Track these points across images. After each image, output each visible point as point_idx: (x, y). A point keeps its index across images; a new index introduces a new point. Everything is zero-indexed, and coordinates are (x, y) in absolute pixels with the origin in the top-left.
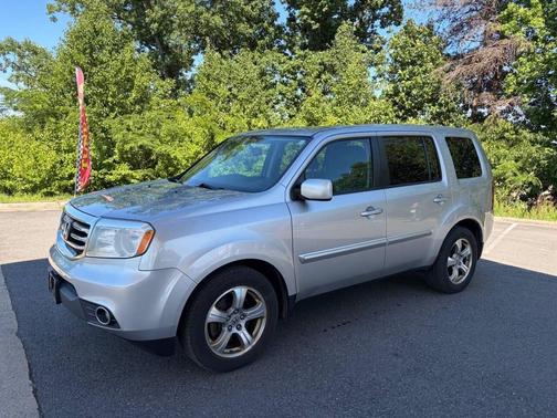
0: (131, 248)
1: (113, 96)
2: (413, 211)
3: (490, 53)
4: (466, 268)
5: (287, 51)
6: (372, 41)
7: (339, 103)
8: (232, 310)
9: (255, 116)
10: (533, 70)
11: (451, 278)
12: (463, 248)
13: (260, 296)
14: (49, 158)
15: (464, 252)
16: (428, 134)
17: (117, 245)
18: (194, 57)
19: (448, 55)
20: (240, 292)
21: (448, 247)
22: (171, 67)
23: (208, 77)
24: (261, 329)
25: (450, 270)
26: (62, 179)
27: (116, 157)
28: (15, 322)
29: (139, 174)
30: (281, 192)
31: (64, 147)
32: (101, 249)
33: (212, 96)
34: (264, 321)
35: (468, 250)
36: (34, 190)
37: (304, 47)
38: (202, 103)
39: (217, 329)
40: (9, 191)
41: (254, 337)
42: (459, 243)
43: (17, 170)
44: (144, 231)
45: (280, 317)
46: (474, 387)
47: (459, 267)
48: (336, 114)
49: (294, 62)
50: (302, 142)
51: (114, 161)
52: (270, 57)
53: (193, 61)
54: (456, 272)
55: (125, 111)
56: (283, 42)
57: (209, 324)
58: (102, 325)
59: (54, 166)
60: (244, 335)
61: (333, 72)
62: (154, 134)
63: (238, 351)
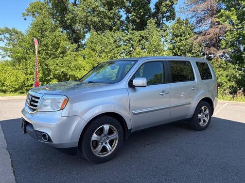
0: (57, 107)
1: (51, 50)
2: (182, 96)
3: (214, 31)
4: (207, 119)
5: (126, 31)
6: (162, 27)
7: (149, 53)
8: (103, 135)
10: (233, 38)
11: (200, 124)
12: (205, 110)
13: (114, 128)
14: (22, 77)
15: (205, 112)
16: (188, 60)
17: (52, 106)
18: (85, 34)
19: (196, 32)
20: (106, 127)
21: (198, 110)
22: (76, 39)
23: (92, 42)
24: (116, 144)
25: (200, 120)
26: (28, 86)
27: (52, 76)
28: (6, 144)
30: (124, 83)
31: (29, 72)
32: (44, 108)
33: (94, 50)
34: (117, 140)
35: (207, 111)
36: (16, 91)
37: (133, 29)
38: (90, 53)
39: (96, 143)
40: (4, 92)
41: (113, 148)
42: (203, 108)
43: (8, 82)
44: (63, 99)
45: (124, 139)
46: (212, 168)
47: (203, 119)
49: (129, 36)
50: (133, 63)
51: (51, 78)
52: (118, 34)
53: (85, 36)
54: (202, 121)
55: (56, 57)
56: (124, 28)
57: (92, 141)
58: (45, 141)
59: (24, 81)
60: (108, 146)
61: (147, 39)
62: (68, 66)
63: (106, 154)
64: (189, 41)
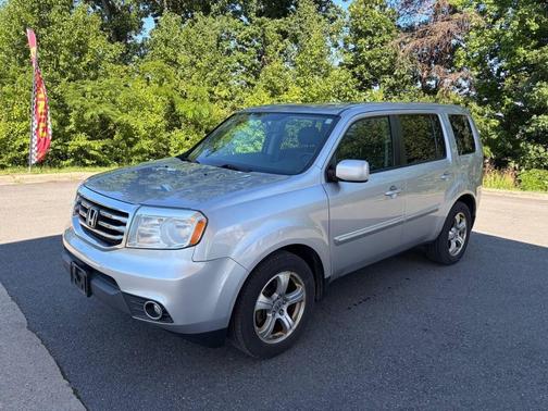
3: (441, 27)
4: (461, 240)
5: (243, 17)
6: (326, 11)
7: (301, 73)
8: (276, 295)
9: (216, 84)
10: (482, 45)
11: (450, 250)
12: (461, 221)
13: (298, 278)
15: (461, 226)
16: (434, 112)
17: (163, 236)
18: (143, 19)
19: (399, 26)
20: (284, 277)
21: (450, 222)
22: (119, 29)
23: (166, 42)
24: (300, 312)
25: (449, 244)
27: (72, 126)
28: (21, 314)
29: (97, 145)
32: (142, 240)
33: (174, 63)
34: (303, 303)
35: (464, 224)
37: (259, 14)
38: (161, 71)
41: (294, 321)
42: (457, 217)
44: (196, 221)
47: (456, 239)
48: (298, 83)
49: (251, 29)
50: (329, 121)
51: (71, 131)
52: (220, 23)
53: (142, 23)
54: (454, 245)
55: (77, 77)
56: (238, 8)
57: (257, 312)
58: (152, 320)
60: (286, 319)
61: (295, 40)
62: (114, 102)
63: (281, 336)
64: (389, 48)
